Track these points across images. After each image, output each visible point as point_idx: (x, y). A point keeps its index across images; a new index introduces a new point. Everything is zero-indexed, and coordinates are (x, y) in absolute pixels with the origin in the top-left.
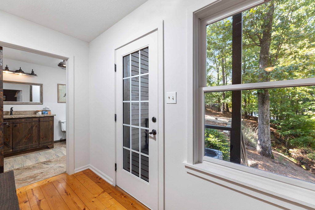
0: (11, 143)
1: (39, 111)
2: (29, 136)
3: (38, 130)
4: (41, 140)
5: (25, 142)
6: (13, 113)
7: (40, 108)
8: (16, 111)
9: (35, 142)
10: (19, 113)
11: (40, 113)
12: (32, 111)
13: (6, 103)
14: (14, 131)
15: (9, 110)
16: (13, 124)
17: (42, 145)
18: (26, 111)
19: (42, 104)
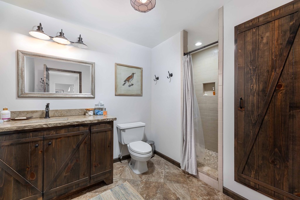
0: (40, 183)
1: (89, 110)
2: (73, 164)
3: (89, 149)
4: (94, 169)
5: (65, 177)
6: (50, 114)
7: (90, 104)
8: (56, 111)
9: (84, 174)
10: (59, 114)
11: (91, 113)
12: (80, 109)
13: (41, 96)
14: (45, 157)
15: (44, 108)
16: (43, 140)
17: (95, 180)
18: (71, 110)
19: (94, 98)
